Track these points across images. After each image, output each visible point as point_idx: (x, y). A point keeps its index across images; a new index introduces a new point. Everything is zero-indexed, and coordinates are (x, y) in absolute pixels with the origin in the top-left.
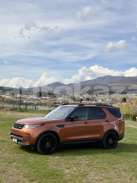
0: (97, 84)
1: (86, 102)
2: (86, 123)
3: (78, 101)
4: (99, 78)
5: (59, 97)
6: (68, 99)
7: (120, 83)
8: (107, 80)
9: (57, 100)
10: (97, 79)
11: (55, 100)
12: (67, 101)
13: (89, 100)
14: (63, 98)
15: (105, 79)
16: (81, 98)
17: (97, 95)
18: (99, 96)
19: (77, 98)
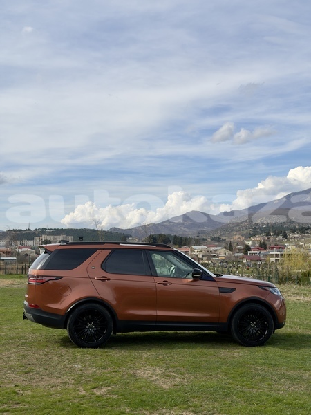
1: (258, 252)
3: (239, 250)
4: (289, 195)
5: (196, 244)
6: (216, 248)
9: (192, 251)
11: (186, 252)
12: (214, 252)
13: (265, 249)
14: (205, 247)
16: (247, 243)
17: (285, 236)
18: (292, 238)
19: (238, 245)
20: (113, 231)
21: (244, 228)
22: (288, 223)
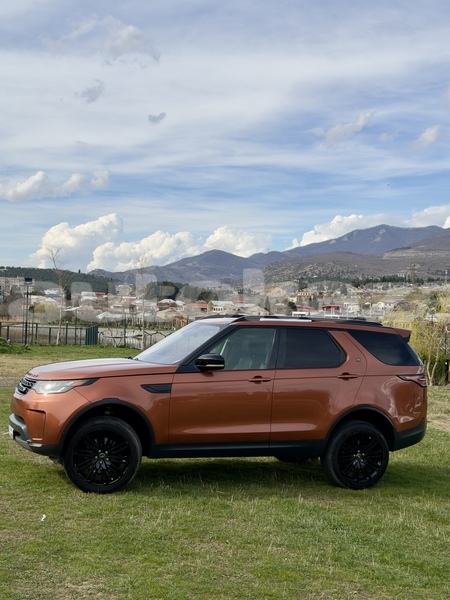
0: (347, 253)
1: (307, 314)
2: (259, 382)
3: (280, 309)
4: (352, 233)
5: (217, 299)
6: (246, 305)
7: (422, 250)
8: (378, 239)
9: (212, 308)
10: (346, 239)
11: (203, 309)
12: (242, 310)
13: (317, 309)
14: (231, 303)
15: (374, 237)
16: (290, 299)
17: (344, 292)
18: (353, 294)
19: (277, 302)
20: (95, 274)
21: (286, 278)
22: (348, 272)
